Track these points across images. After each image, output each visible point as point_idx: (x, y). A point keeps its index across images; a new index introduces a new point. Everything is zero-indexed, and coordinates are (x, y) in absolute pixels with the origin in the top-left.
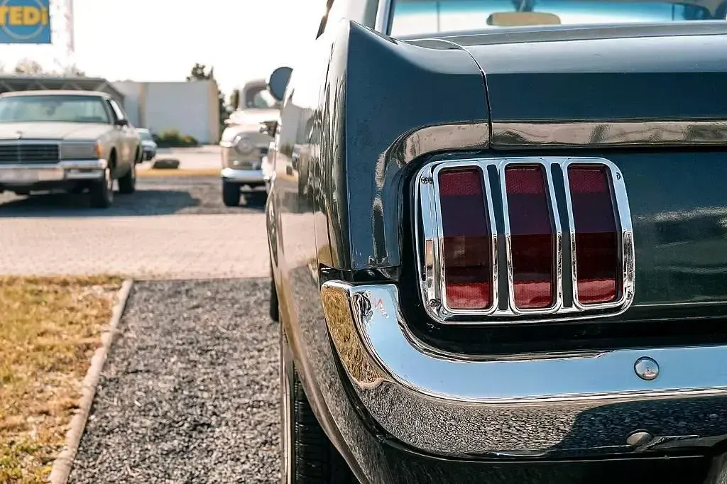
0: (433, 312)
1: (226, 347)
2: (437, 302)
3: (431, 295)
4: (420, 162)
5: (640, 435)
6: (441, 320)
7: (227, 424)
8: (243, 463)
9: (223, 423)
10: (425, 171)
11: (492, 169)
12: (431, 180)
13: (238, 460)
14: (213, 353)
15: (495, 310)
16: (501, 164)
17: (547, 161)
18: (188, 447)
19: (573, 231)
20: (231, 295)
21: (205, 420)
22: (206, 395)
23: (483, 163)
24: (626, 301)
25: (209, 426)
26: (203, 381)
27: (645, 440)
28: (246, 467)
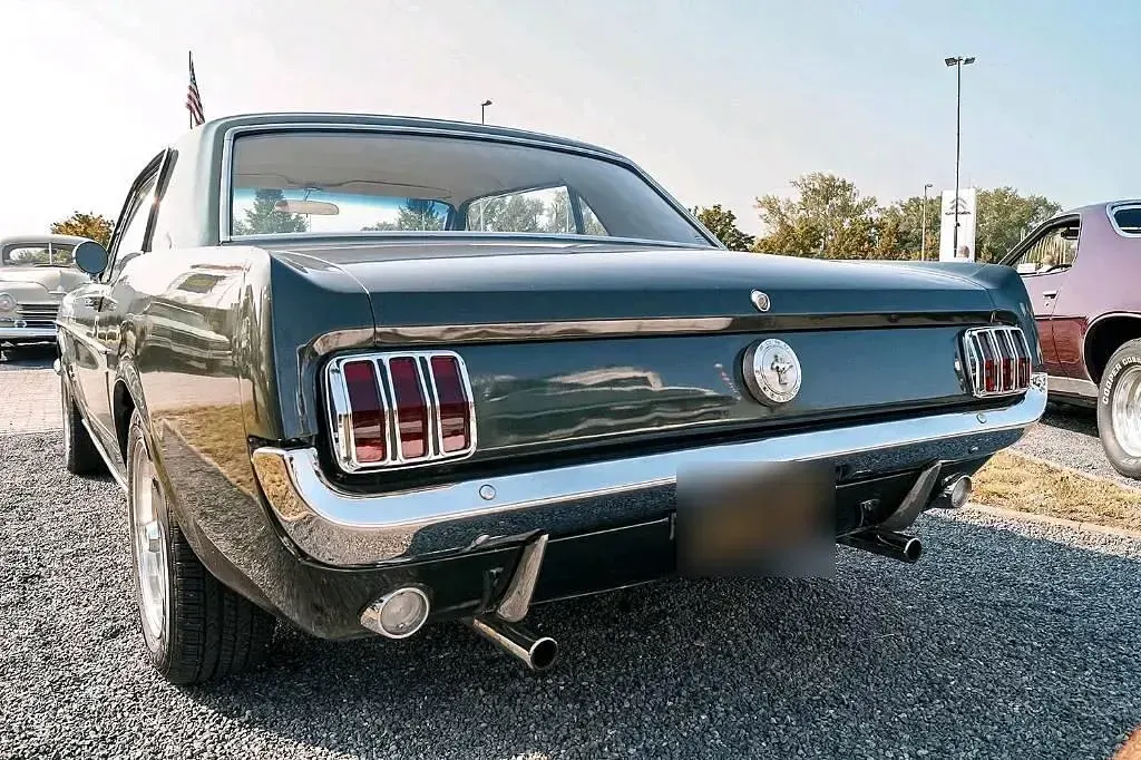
0: (344, 466)
1: (31, 502)
2: (348, 459)
3: (343, 454)
4: (327, 357)
5: (483, 538)
6: (350, 471)
7: (57, 573)
8: (86, 606)
9: (53, 573)
10: (332, 364)
11: (380, 361)
12: (339, 372)
13: (79, 603)
14: (19, 509)
15: (389, 461)
16: (386, 357)
17: (416, 355)
18: (24, 599)
19: (437, 403)
20: (18, 452)
21: (32, 572)
22: (25, 549)
23: (374, 358)
24: (473, 449)
25: (39, 577)
26: (18, 536)
27: (487, 541)
28: (90, 608)
